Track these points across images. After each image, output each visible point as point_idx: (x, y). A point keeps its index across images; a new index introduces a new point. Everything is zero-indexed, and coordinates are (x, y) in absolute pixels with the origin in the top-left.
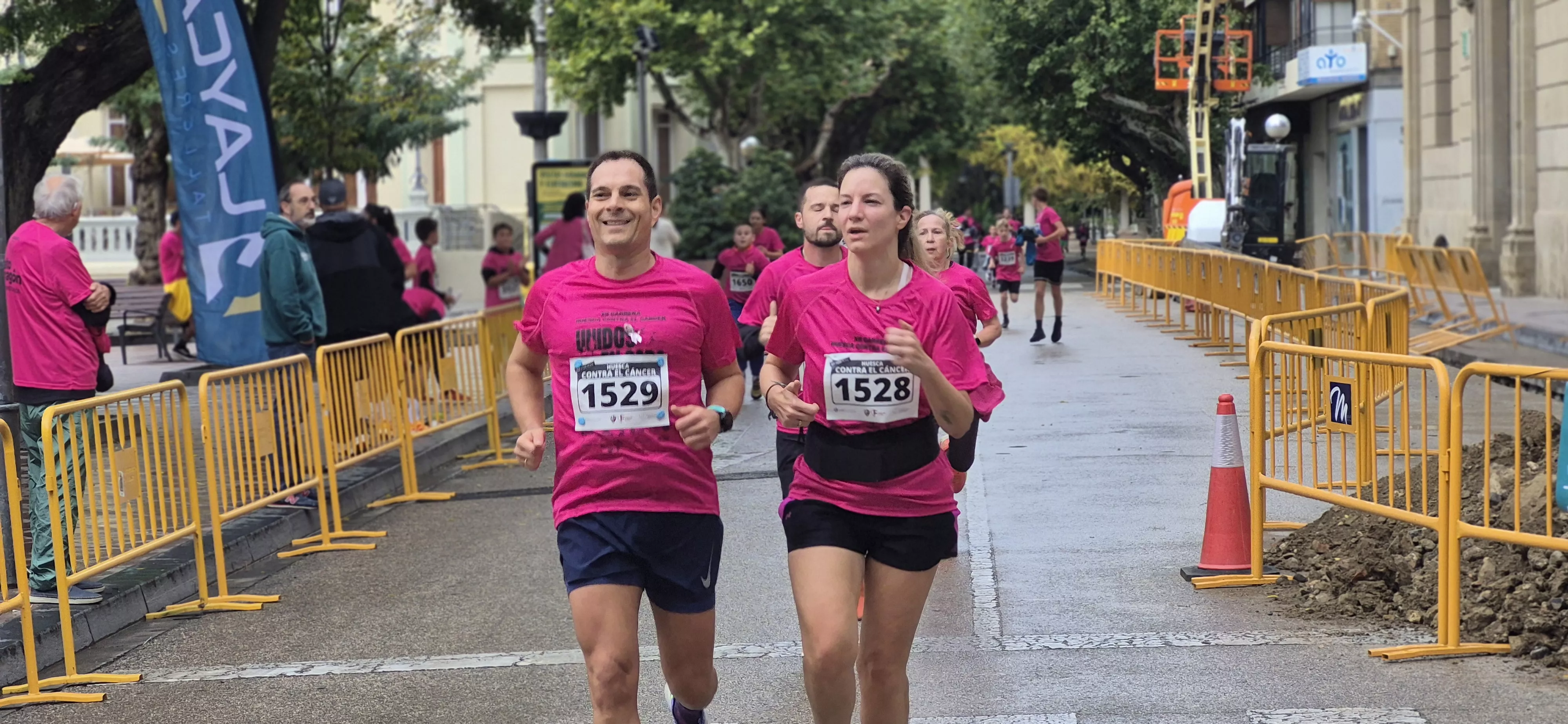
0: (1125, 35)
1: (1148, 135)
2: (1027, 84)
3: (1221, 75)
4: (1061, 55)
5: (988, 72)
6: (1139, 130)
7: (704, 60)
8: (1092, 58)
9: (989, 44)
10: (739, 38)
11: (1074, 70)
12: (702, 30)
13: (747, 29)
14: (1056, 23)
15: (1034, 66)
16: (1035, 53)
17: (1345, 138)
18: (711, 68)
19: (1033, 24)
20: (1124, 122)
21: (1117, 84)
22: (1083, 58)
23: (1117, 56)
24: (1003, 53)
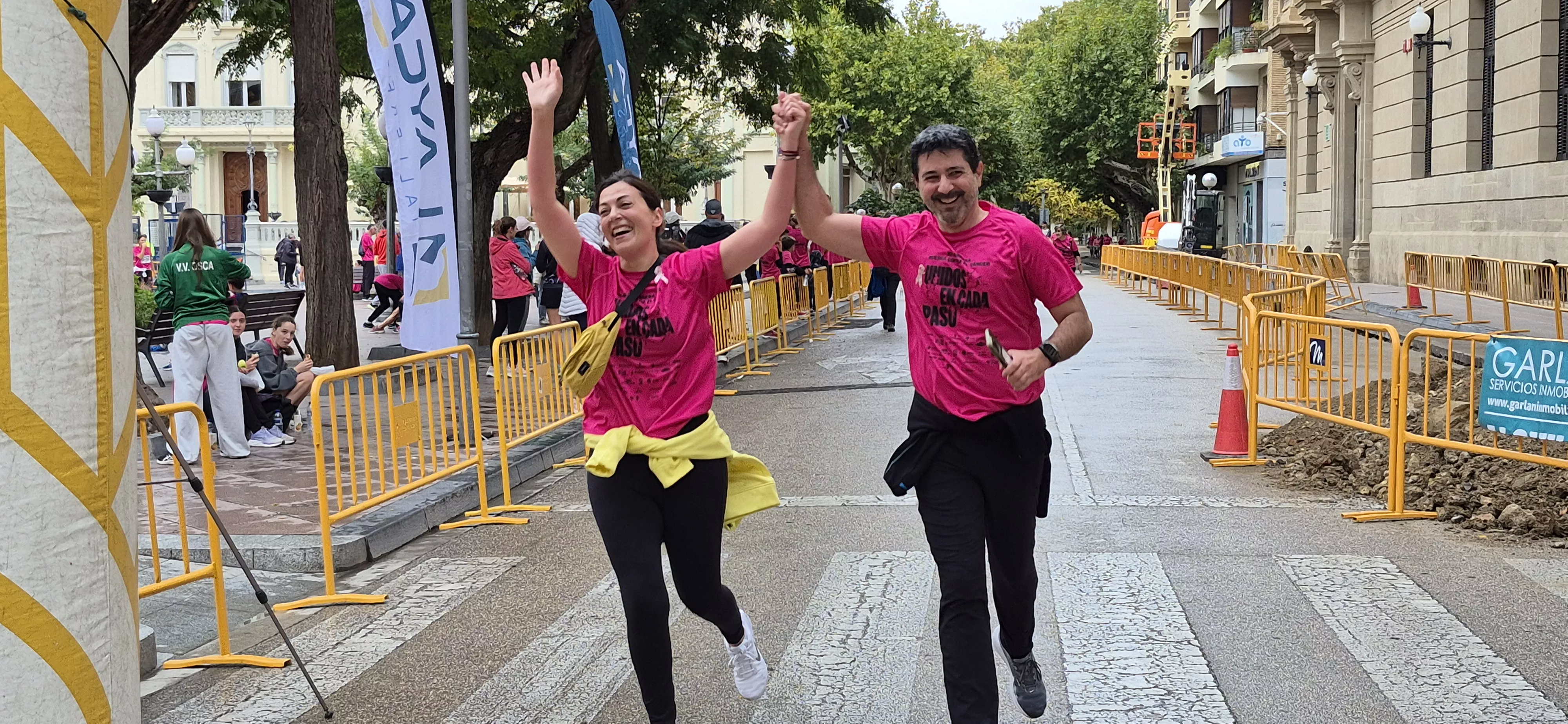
0: (1119, 125)
1: (1130, 184)
2: (1059, 154)
3: (1176, 150)
4: (1080, 137)
5: (1037, 147)
6: (1124, 182)
7: (872, 137)
8: (1099, 139)
9: (1038, 130)
10: (893, 125)
11: (1088, 146)
12: (872, 120)
13: (897, 121)
14: (1078, 118)
15: (1064, 143)
16: (1064, 136)
17: (1248, 188)
18: (876, 141)
19: (1064, 119)
20: (1116, 177)
21: (1113, 154)
22: (1093, 139)
23: (1113, 138)
24: (1046, 135)
